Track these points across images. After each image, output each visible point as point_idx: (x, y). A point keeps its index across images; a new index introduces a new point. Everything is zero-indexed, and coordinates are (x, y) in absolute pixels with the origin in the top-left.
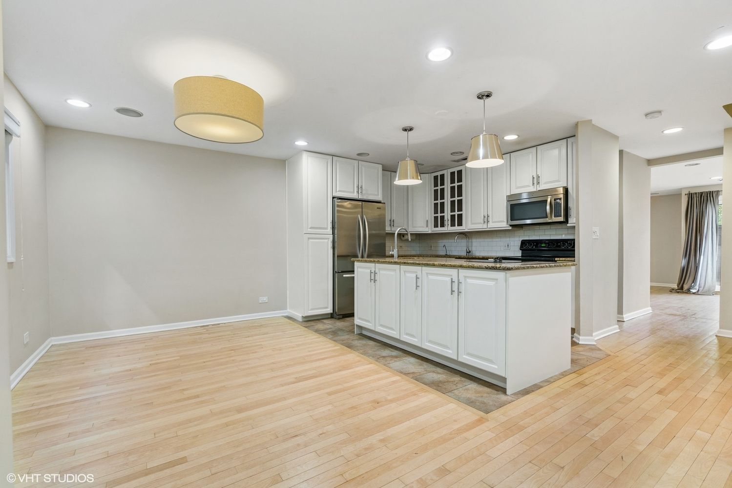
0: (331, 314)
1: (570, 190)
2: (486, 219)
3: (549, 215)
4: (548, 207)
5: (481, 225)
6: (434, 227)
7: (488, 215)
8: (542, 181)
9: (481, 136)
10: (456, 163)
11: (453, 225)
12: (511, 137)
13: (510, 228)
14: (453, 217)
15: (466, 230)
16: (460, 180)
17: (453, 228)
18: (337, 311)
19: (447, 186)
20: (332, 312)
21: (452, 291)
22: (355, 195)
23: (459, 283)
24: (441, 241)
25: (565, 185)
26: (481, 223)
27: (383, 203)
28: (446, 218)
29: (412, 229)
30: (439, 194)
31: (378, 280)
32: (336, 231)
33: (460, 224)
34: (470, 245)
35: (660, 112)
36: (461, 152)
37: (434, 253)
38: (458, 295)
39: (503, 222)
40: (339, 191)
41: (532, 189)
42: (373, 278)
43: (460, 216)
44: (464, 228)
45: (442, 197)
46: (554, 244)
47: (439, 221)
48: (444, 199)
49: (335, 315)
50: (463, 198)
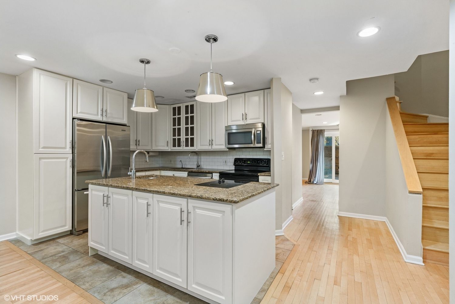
0: (71, 231)
1: (266, 126)
2: (211, 143)
3: (253, 142)
4: (253, 136)
5: (207, 147)
6: (173, 147)
7: (212, 139)
8: (248, 117)
9: (209, 74)
10: (189, 99)
11: (187, 145)
12: (229, 83)
13: (228, 150)
14: (187, 140)
15: (197, 150)
16: (192, 112)
17: (187, 148)
18: (76, 227)
19: (183, 116)
20: (71, 229)
21: (182, 221)
22: (99, 118)
23: (188, 213)
24: (178, 157)
25: (263, 122)
26: (207, 145)
27: (128, 126)
28: (182, 140)
29: (155, 148)
30: (176, 122)
31: (111, 204)
32: (76, 150)
33: (192, 145)
34: (199, 161)
35: (317, 79)
36: (193, 91)
37: (173, 166)
38: (187, 226)
39: (222, 145)
40: (81, 113)
41: (242, 123)
42: (105, 201)
43: (192, 139)
44: (195, 148)
45: (179, 124)
46: (255, 162)
47: (177, 143)
48: (180, 126)
49: (74, 231)
50: (195, 125)
